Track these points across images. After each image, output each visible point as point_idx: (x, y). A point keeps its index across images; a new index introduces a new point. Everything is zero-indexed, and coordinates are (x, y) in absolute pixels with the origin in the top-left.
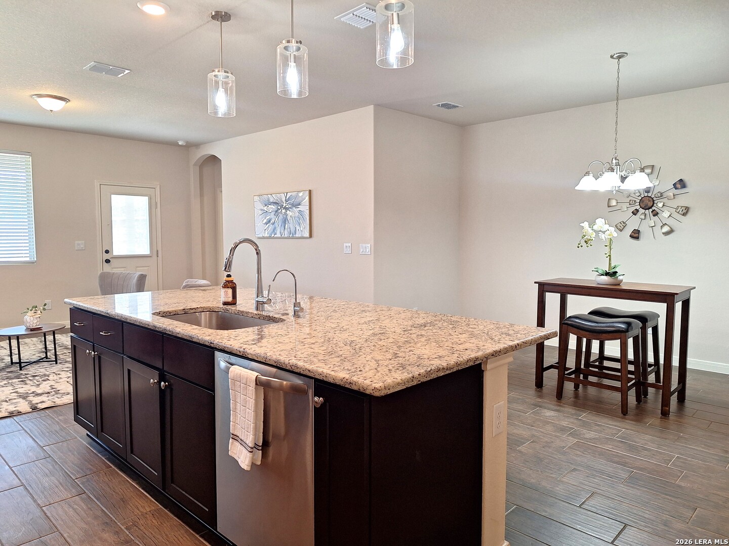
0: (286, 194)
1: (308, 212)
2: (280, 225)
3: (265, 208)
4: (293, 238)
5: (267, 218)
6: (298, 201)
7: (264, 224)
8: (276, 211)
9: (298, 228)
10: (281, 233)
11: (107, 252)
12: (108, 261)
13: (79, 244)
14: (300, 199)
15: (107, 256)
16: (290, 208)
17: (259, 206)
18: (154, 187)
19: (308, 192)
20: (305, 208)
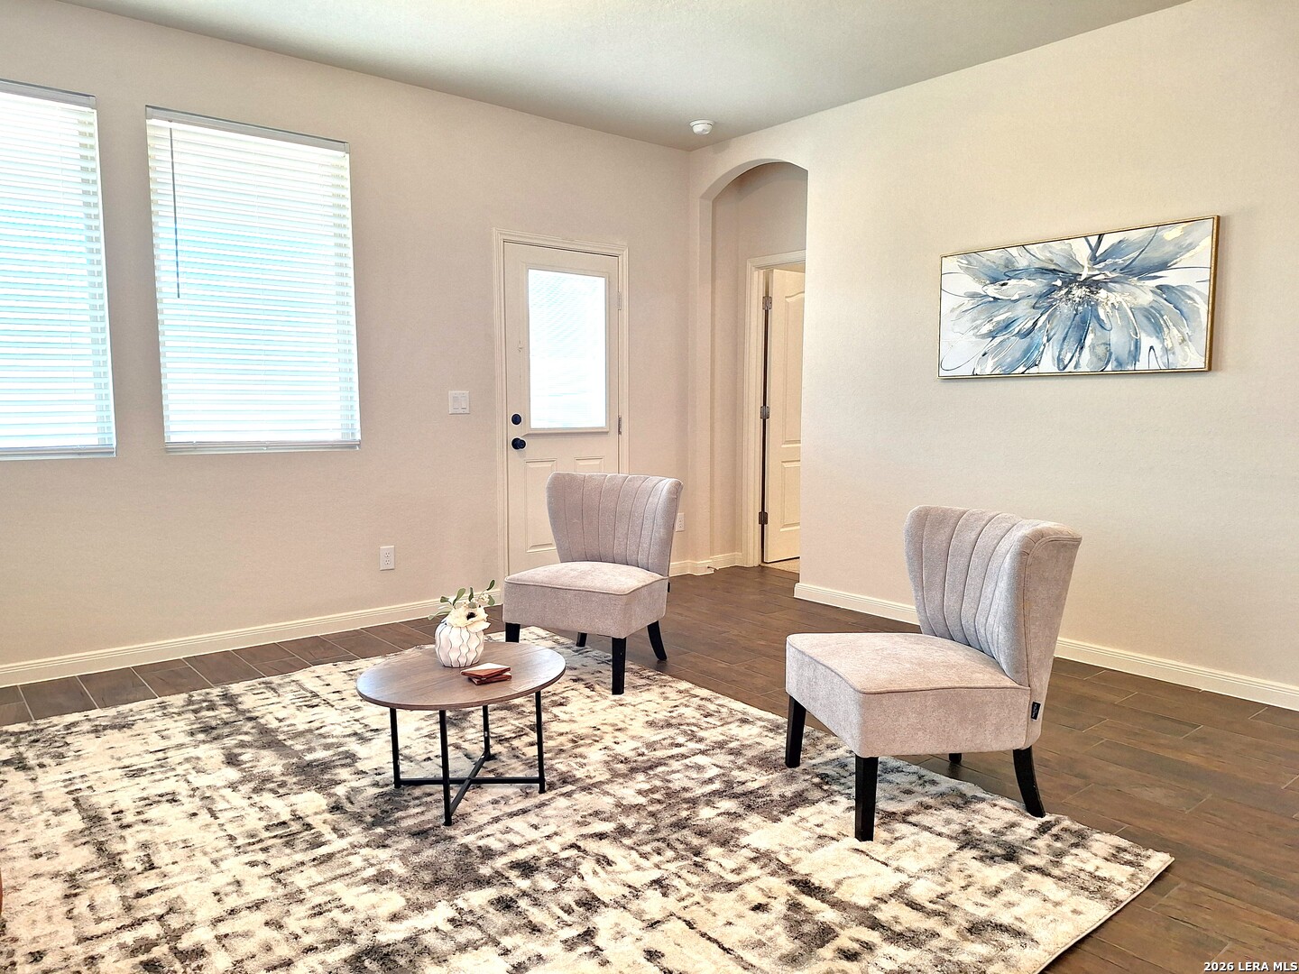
0: (1093, 240)
1: (1205, 289)
2: (1058, 336)
3: (992, 291)
4: (1120, 373)
5: (995, 319)
6: (1154, 255)
7: (984, 336)
8: (1042, 296)
9: (1147, 341)
10: (1059, 360)
11: (516, 420)
12: (518, 444)
13: (455, 399)
14: (1169, 249)
15: (517, 432)
16: (1113, 280)
17: (961, 284)
18: (617, 253)
19: (1209, 225)
20: (1191, 274)
